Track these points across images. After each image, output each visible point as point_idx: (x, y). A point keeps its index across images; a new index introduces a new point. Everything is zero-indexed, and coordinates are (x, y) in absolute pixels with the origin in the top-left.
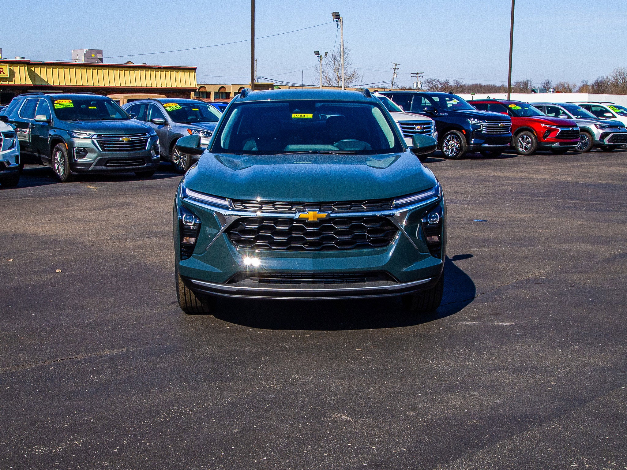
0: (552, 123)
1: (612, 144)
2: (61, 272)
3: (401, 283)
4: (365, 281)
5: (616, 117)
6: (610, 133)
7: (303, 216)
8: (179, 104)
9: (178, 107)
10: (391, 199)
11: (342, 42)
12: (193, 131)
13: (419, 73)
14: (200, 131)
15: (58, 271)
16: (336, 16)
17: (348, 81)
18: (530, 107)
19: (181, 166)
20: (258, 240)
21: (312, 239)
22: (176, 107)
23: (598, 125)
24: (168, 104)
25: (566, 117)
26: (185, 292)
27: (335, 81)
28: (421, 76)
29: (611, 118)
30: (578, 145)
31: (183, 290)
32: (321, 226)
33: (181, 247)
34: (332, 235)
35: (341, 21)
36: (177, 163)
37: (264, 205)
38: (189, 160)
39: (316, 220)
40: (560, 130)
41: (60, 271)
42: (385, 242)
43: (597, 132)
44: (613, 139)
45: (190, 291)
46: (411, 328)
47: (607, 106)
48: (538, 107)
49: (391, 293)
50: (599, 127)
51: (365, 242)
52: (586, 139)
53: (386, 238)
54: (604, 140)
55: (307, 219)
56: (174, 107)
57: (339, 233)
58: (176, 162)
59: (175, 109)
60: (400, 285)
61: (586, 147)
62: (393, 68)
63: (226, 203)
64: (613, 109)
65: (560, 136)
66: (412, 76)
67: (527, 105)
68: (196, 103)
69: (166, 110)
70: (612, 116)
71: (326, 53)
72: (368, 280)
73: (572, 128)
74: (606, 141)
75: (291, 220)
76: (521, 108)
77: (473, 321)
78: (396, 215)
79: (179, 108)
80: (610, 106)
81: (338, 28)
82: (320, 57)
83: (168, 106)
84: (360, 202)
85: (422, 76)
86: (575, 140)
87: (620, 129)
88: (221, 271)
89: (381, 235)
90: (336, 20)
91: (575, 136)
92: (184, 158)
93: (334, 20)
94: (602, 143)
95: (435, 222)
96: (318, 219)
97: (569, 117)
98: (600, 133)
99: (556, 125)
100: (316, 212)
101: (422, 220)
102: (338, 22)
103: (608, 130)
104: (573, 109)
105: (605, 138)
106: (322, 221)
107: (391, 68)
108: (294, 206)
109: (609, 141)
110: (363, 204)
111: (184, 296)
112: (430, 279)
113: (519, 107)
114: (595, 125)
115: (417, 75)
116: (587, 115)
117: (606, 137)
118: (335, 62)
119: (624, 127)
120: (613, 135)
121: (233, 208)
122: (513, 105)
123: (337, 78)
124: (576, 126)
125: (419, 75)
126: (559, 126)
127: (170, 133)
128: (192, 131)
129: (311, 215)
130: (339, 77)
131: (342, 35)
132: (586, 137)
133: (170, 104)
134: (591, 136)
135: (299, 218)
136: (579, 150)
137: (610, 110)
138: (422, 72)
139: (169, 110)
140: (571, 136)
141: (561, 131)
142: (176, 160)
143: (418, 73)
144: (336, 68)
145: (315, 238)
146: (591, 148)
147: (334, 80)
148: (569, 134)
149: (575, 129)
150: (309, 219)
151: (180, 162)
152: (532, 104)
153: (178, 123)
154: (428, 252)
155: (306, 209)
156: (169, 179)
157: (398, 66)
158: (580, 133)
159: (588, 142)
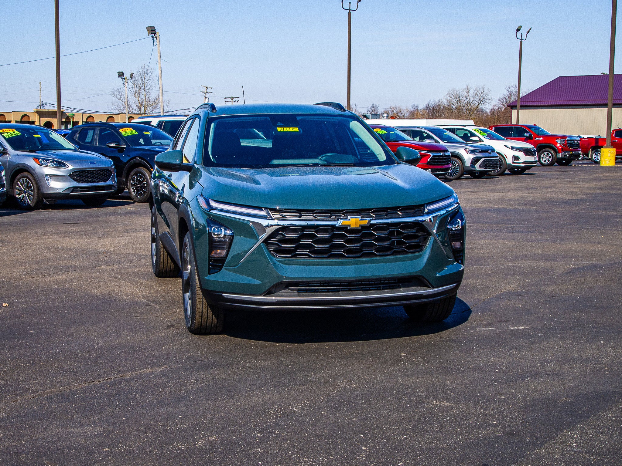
0: (423, 148)
1: (484, 169)
2: (9, 306)
3: (434, 288)
4: (400, 288)
5: (483, 141)
6: (482, 158)
7: (346, 223)
8: (17, 130)
9: (17, 133)
10: (423, 206)
11: (159, 61)
12: (41, 160)
13: (234, 98)
14: (48, 160)
15: (4, 305)
16: (152, 31)
17: (151, 107)
18: (395, 131)
19: (26, 201)
20: (298, 249)
21: (353, 246)
22: (14, 134)
23: (468, 150)
24: (4, 130)
25: (434, 141)
26: (202, 310)
27: (136, 108)
28: (236, 101)
29: (478, 142)
30: (449, 171)
31: (201, 308)
32: (361, 233)
33: (210, 260)
34: (371, 241)
35: (158, 37)
36: (20, 198)
37: (304, 213)
38: (36, 194)
39: (358, 226)
40: (431, 155)
41: (7, 305)
42: (419, 248)
43: (468, 158)
44: (485, 164)
45: (208, 308)
46: (435, 335)
47: (473, 129)
48: (404, 131)
49: (425, 298)
50: (469, 151)
51: (401, 248)
52: (456, 164)
53: (421, 244)
54: (475, 166)
55: (349, 225)
56: (12, 133)
57: (378, 239)
58: (20, 196)
59: (14, 135)
60: (432, 290)
61: (457, 174)
62: (204, 92)
63: (264, 213)
64: (479, 132)
65: (432, 162)
66: (226, 101)
67: (392, 129)
68: (36, 129)
69: (3, 137)
70: (479, 140)
71: (132, 75)
72: (403, 287)
73: (443, 153)
74: (477, 167)
75: (333, 227)
76: (387, 132)
77: (489, 327)
78: (427, 221)
79: (19, 134)
80: (476, 129)
81: (154, 44)
82: (125, 79)
83: (5, 132)
84: (396, 208)
85: (238, 101)
86: (447, 166)
87: (491, 154)
88: (260, 282)
89: (416, 240)
90: (152, 35)
91: (446, 161)
92: (30, 192)
93: (149, 36)
94: (473, 169)
95: (456, 229)
96: (360, 225)
97: (436, 141)
98: (470, 158)
99: (428, 150)
100: (358, 219)
101: (448, 226)
102: (154, 37)
103: (479, 155)
104: (439, 133)
105: (476, 164)
106: (363, 227)
107: (201, 92)
108: (333, 214)
109: (480, 167)
110: (399, 211)
111: (201, 315)
112: (456, 284)
113: (385, 131)
114: (465, 149)
115: (231, 100)
116: (454, 139)
117: (477, 162)
118: (136, 85)
119: (495, 151)
120: (484, 160)
121: (271, 217)
122: (378, 129)
123: (138, 104)
124: (447, 151)
125: (234, 100)
126: (430, 151)
127: (11, 163)
128: (39, 160)
129: (353, 222)
130: (141, 103)
131: (159, 53)
132: (456, 163)
133: (7, 129)
134: (462, 162)
135: (342, 226)
136: (449, 177)
137: (476, 133)
138: (236, 97)
139: (7, 136)
140: (443, 162)
141: (433, 156)
142: (19, 194)
143: (232, 98)
144: (136, 92)
145: (356, 245)
146: (461, 175)
147: (134, 106)
148: (440, 159)
149: (447, 154)
150: (352, 226)
151: (23, 197)
152: (397, 128)
153: (19, 151)
154: (453, 258)
155: (347, 216)
156: (18, 216)
157: (209, 90)
158: (452, 158)
159: (458, 168)
